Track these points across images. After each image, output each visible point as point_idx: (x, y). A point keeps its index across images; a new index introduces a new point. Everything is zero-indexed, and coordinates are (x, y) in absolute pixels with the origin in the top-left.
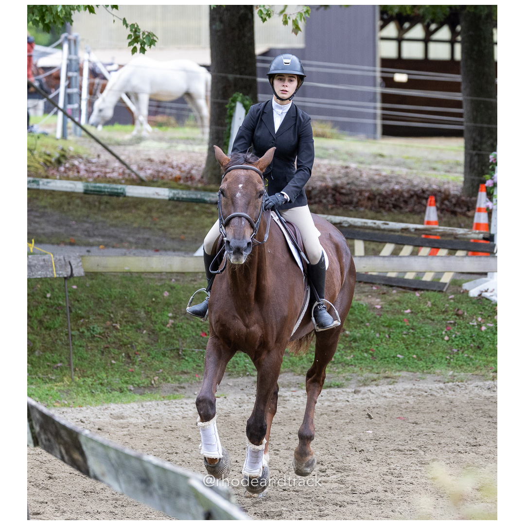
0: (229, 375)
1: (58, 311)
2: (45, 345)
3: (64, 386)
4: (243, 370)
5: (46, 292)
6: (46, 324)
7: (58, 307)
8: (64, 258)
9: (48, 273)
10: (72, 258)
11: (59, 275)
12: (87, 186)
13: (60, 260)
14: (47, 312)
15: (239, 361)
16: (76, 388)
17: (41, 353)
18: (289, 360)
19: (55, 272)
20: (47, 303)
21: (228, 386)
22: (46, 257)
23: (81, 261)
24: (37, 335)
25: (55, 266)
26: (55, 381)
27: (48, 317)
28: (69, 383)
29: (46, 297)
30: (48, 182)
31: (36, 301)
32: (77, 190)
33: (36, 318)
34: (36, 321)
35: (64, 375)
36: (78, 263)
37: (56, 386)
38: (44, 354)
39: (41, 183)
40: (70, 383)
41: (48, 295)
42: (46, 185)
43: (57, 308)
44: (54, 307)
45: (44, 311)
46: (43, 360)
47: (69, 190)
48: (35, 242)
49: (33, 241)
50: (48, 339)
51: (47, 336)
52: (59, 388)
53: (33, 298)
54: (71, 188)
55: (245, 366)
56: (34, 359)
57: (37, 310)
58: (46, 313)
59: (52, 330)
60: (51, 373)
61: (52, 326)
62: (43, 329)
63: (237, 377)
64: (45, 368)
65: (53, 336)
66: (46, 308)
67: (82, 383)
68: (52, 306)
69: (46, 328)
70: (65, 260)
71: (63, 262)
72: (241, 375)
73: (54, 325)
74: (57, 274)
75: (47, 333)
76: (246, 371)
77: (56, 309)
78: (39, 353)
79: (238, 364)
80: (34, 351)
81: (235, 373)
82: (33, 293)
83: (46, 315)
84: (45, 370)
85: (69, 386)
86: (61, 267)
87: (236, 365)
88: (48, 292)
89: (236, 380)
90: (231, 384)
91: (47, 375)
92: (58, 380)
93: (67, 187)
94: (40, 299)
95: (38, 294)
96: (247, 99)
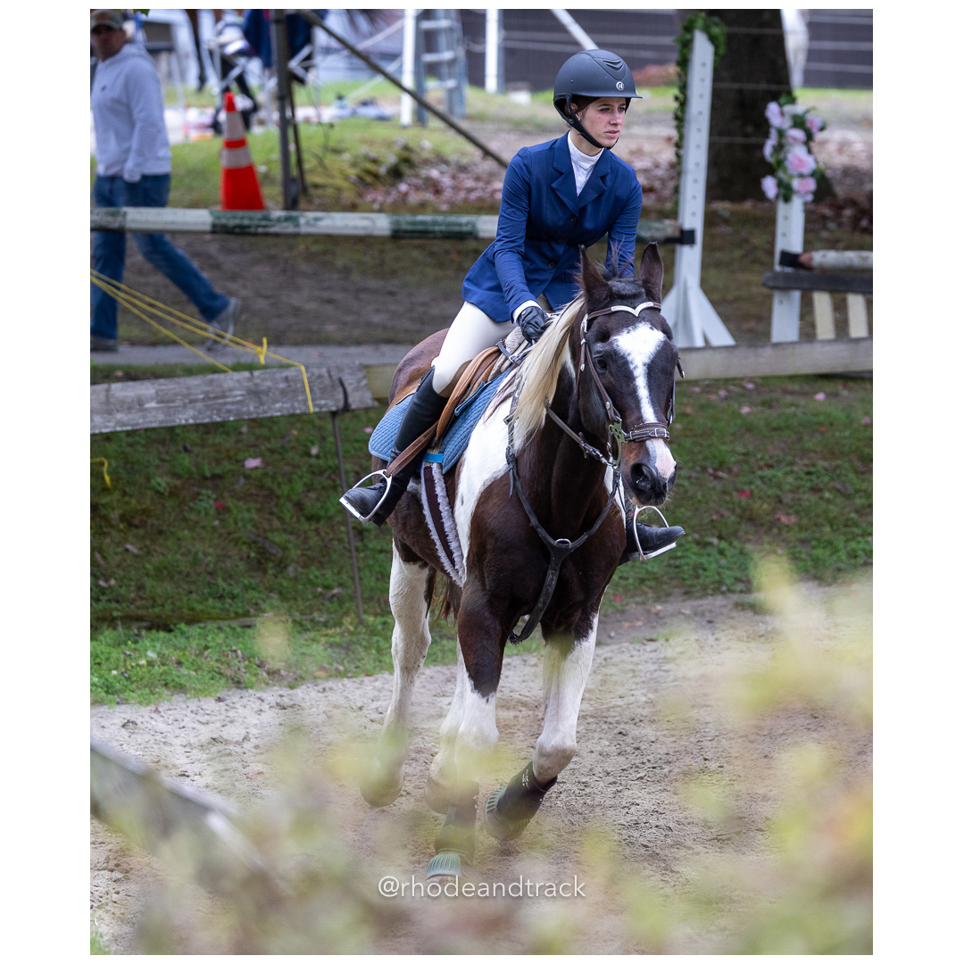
0: (686, 593)
1: (334, 481)
2: (309, 553)
3: (342, 634)
4: (714, 583)
5: (309, 444)
6: (309, 510)
7: (334, 473)
8: (329, 372)
9: (296, 404)
10: (347, 371)
11: (320, 407)
12: (398, 223)
13: (320, 376)
14: (312, 484)
15: (706, 566)
16: (366, 637)
17: (300, 570)
18: (810, 555)
19: (310, 403)
20: (311, 466)
21: (681, 617)
22: (290, 373)
23: (365, 377)
24: (291, 533)
25: (311, 391)
26: (325, 625)
27: (313, 495)
28: (352, 628)
29: (308, 455)
30: (317, 219)
31: (288, 464)
32: (377, 232)
33: (289, 498)
34: (289, 505)
35: (346, 613)
36: (359, 381)
37: (326, 635)
38: (305, 571)
39: (302, 221)
40: (356, 628)
41: (314, 451)
42: (313, 226)
43: (333, 477)
44: (327, 474)
45: (305, 484)
46: (304, 585)
47: (361, 232)
48: (269, 344)
49: (265, 340)
50: (314, 540)
51: (312, 534)
52: (332, 640)
53: (283, 459)
54: (364, 228)
55: (719, 574)
56: (285, 583)
57: (290, 481)
58: (309, 488)
59: (322, 522)
60: (319, 610)
61: (322, 513)
62: (303, 519)
63: (701, 598)
64: (308, 600)
65: (323, 534)
66: (310, 476)
67: (380, 627)
68: (321, 473)
69: (310, 518)
70: (330, 376)
71: (327, 381)
72: (710, 592)
73: (327, 510)
74: (315, 406)
75: (313, 527)
76: (721, 582)
77: (329, 477)
78: (295, 570)
79: (705, 570)
80: (286, 567)
81: (698, 588)
82: (282, 447)
83: (309, 491)
84: (308, 603)
85: (351, 633)
86: (324, 390)
87: (701, 572)
88: (313, 443)
89: (696, 603)
90: (688, 612)
91: (311, 613)
92: (331, 623)
93: (356, 228)
94: (297, 458)
95: (293, 448)
96: (716, 24)
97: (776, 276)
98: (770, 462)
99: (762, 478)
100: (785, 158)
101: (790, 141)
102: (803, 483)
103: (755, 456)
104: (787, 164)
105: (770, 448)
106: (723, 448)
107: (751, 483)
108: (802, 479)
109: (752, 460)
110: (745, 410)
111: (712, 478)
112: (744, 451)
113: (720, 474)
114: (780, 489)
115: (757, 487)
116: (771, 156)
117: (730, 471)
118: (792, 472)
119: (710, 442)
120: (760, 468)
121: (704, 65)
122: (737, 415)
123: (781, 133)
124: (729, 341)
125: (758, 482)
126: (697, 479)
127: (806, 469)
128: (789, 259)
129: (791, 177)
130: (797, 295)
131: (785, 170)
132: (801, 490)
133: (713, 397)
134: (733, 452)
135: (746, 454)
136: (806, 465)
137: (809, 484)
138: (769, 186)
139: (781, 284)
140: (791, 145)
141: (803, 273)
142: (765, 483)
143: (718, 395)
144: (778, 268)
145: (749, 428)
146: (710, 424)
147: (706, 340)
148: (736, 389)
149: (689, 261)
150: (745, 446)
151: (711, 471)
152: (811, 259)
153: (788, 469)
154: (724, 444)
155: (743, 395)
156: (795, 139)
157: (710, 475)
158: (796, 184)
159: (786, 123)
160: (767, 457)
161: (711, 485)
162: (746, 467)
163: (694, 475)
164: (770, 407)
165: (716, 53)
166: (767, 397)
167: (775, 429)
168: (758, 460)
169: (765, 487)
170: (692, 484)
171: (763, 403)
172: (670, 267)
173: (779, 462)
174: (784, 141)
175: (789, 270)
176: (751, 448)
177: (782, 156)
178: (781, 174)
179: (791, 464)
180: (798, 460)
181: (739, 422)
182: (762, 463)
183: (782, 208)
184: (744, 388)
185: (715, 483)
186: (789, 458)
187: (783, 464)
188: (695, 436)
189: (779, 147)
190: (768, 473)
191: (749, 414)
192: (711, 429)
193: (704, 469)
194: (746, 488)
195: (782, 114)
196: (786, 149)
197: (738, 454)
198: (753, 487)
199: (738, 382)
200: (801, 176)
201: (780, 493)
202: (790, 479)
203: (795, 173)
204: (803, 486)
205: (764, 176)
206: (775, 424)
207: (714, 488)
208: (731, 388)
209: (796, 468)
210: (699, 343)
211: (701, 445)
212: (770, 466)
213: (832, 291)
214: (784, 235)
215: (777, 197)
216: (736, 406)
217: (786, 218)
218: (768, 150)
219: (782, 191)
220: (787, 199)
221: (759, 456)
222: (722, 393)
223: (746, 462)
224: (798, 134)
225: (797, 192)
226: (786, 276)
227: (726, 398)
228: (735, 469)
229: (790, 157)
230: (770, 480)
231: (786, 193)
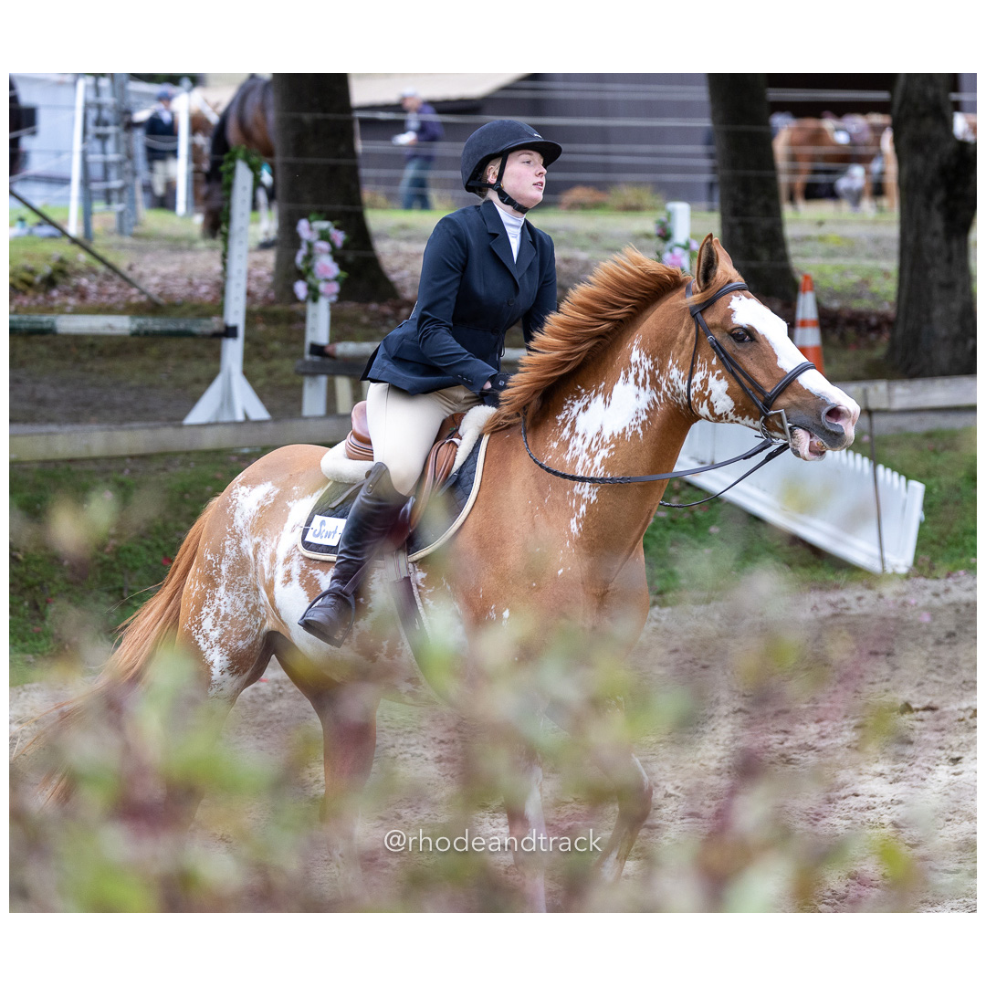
97: (306, 363)
100: (313, 266)
101: (318, 251)
104: (315, 270)
116: (302, 263)
121: (245, 187)
123: (310, 245)
124: (265, 415)
128: (317, 350)
129: (319, 282)
130: (323, 379)
131: (313, 276)
138: (300, 289)
139: (310, 370)
140: (318, 255)
141: (328, 361)
144: (307, 357)
147: (246, 415)
149: (233, 352)
152: (334, 350)
156: (322, 250)
158: (322, 287)
159: (314, 237)
172: (217, 357)
174: (313, 252)
175: (317, 358)
177: (310, 264)
178: (310, 279)
183: (311, 308)
189: (309, 257)
195: (311, 229)
196: (314, 258)
200: (327, 280)
203: (322, 278)
205: (296, 281)
210: (240, 417)
213: (350, 376)
214: (313, 329)
215: (307, 297)
217: (315, 315)
218: (299, 258)
219: (311, 293)
220: (315, 300)
224: (325, 246)
225: (323, 294)
226: (314, 364)
229: (317, 265)
231: (314, 294)
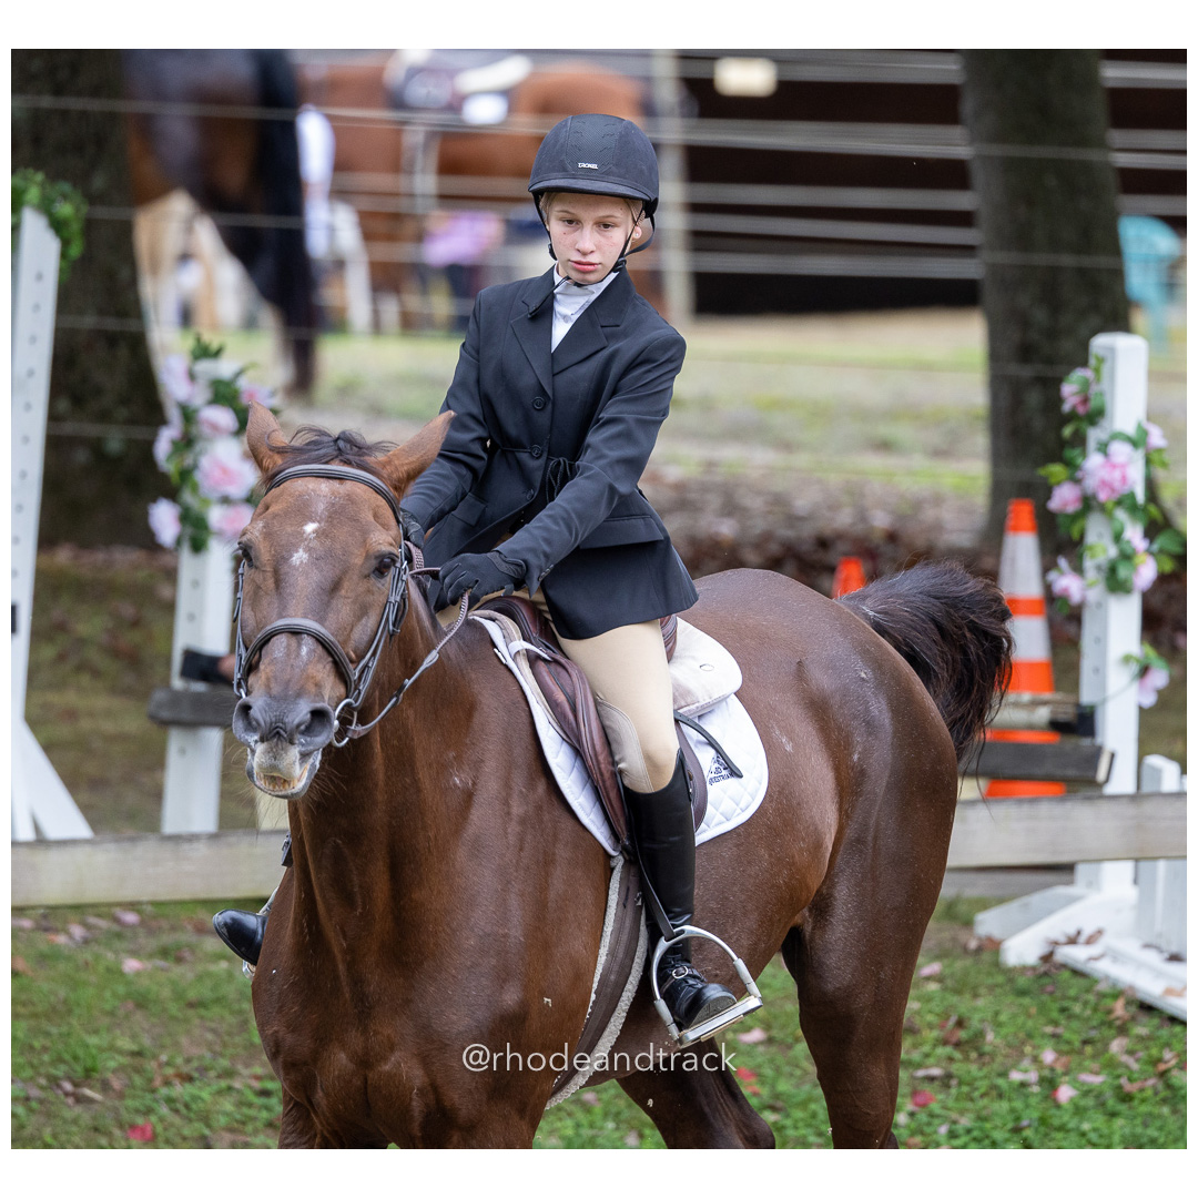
96: (65, 197)
97: (176, 698)
98: (185, 1069)
99: (170, 1101)
100: (195, 466)
101: (206, 430)
102: (252, 1112)
103: (155, 1057)
104: (198, 476)
105: (184, 1040)
106: (93, 1040)
107: (149, 1111)
108: (250, 1105)
109: (151, 1065)
110: (131, 965)
111: (70, 1101)
112: (134, 1047)
113: (88, 1092)
114: (208, 1126)
115: (162, 1119)
116: (169, 458)
117: (105, 1086)
118: (230, 1088)
119: (64, 1029)
120: (167, 1083)
121: (39, 277)
122: (115, 972)
123: (188, 415)
124: (80, 829)
125: (164, 1110)
126: (41, 1101)
127: (258, 1085)
128: (201, 666)
129: (206, 502)
130: (213, 737)
131: (195, 488)
132: (249, 1128)
133: (61, 939)
134: (112, 1048)
135: (139, 1054)
136: (258, 1078)
137: (264, 1114)
138: (164, 519)
139: (186, 715)
140: (209, 440)
142: (177, 1111)
143: (71, 936)
144: (178, 683)
145: (142, 1002)
146: (62, 992)
147: (37, 828)
148: (103, 924)
150: (134, 1037)
151: (68, 1086)
153: (223, 1084)
154: (96, 1032)
155: (119, 936)
156: (215, 427)
157: (67, 1094)
158: (216, 516)
159: (198, 396)
160: (179, 1060)
161: (68, 1114)
162: (138, 1080)
163: (34, 1092)
164: (179, 960)
165: (64, 255)
166: (167, 939)
167: (191, 1005)
168: (161, 1066)
169: (177, 1120)
170: (31, 1110)
171: (164, 953)
173: (203, 1070)
174: (194, 430)
175: (199, 687)
176: (146, 1041)
177: (188, 460)
178: (187, 496)
179: (229, 1074)
180: (240, 1068)
181: (121, 990)
182: (170, 1071)
183: (187, 563)
184: (117, 920)
185: (78, 1110)
186: (224, 1063)
187: (212, 1074)
188: (35, 1016)
189: (187, 442)
190: (180, 1090)
191: (138, 974)
192: (65, 1002)
193: (54, 1082)
194: (140, 1121)
195: (192, 376)
196: (198, 447)
197: (121, 1052)
198: (153, 1119)
199: (105, 910)
200: (226, 500)
201: (207, 1132)
202: (228, 1105)
203: (215, 496)
204: (254, 1119)
205: (154, 500)
206: (192, 995)
207: (75, 1121)
208: (92, 920)
209: (237, 1084)
210: (25, 832)
211: (48, 1034)
212: (189, 1079)
214: (192, 617)
215: (179, 542)
216: (110, 956)
217: (196, 584)
218: (163, 446)
219: (189, 531)
220: (198, 546)
221: (164, 1058)
222: (78, 931)
223: (138, 1070)
224: (223, 417)
225: (220, 534)
226: (197, 700)
227: (86, 941)
228: (116, 1084)
229: (205, 462)
230: (187, 1106)
231: (196, 534)
